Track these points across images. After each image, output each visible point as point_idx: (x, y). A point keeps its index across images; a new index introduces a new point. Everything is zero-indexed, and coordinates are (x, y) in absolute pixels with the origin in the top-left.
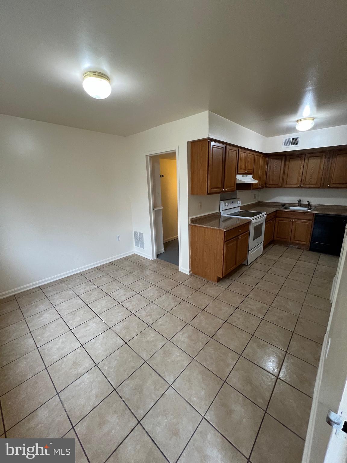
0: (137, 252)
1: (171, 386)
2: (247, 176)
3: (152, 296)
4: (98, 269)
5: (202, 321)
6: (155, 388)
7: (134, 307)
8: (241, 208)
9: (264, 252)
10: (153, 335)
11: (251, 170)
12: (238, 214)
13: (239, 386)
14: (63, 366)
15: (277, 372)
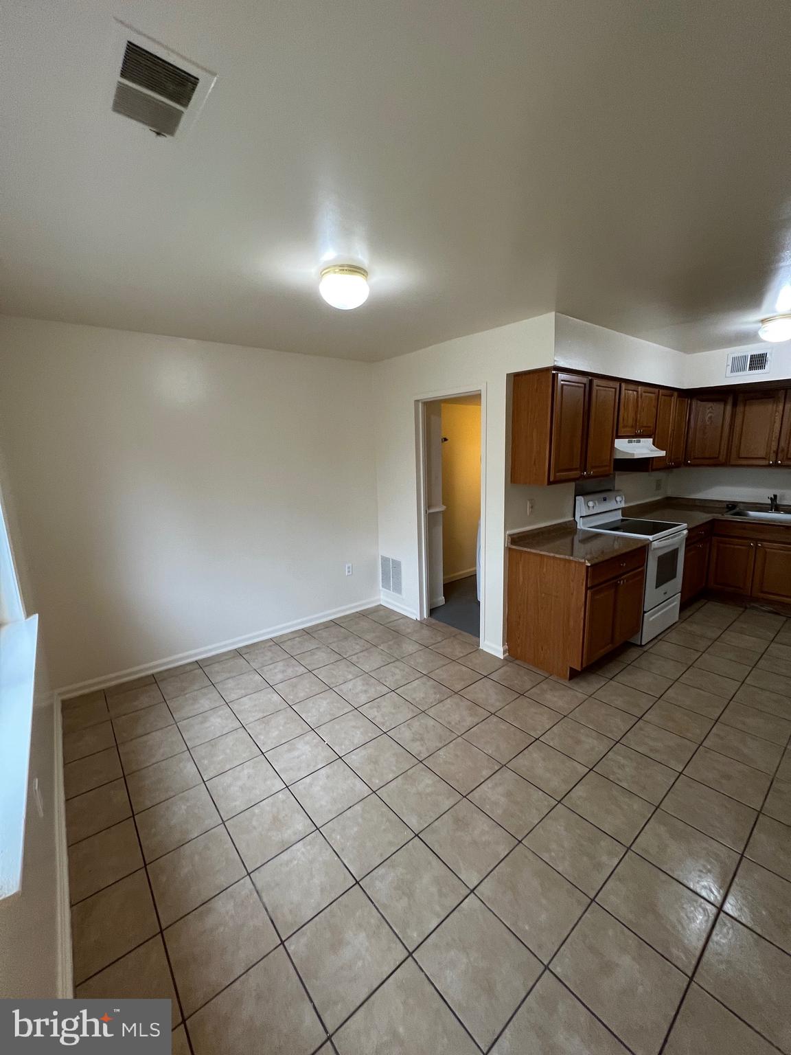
0: (387, 602)
1: (472, 891)
2: (639, 442)
3: (423, 698)
4: (307, 633)
5: (535, 762)
6: (440, 891)
7: (386, 718)
8: (625, 511)
9: (682, 618)
10: (430, 782)
11: (650, 427)
12: (615, 525)
13: (625, 912)
14: (254, 823)
15: (720, 898)
